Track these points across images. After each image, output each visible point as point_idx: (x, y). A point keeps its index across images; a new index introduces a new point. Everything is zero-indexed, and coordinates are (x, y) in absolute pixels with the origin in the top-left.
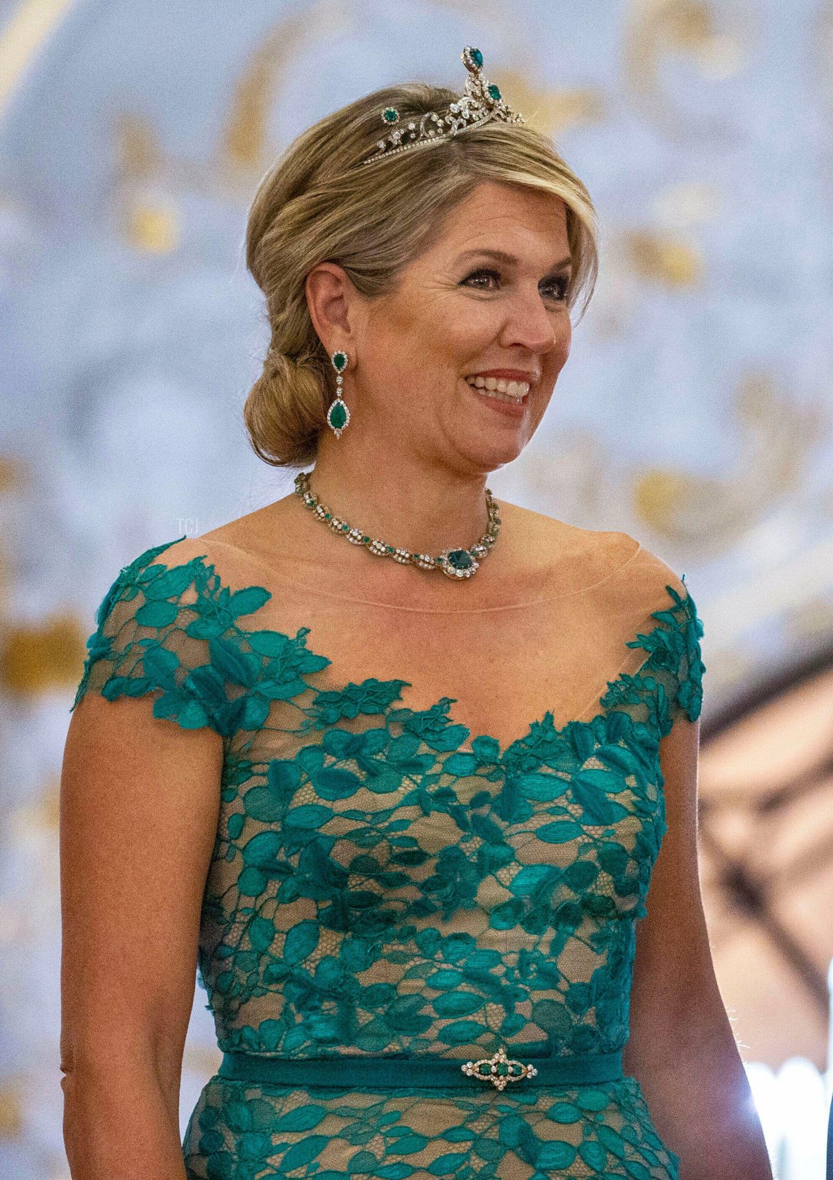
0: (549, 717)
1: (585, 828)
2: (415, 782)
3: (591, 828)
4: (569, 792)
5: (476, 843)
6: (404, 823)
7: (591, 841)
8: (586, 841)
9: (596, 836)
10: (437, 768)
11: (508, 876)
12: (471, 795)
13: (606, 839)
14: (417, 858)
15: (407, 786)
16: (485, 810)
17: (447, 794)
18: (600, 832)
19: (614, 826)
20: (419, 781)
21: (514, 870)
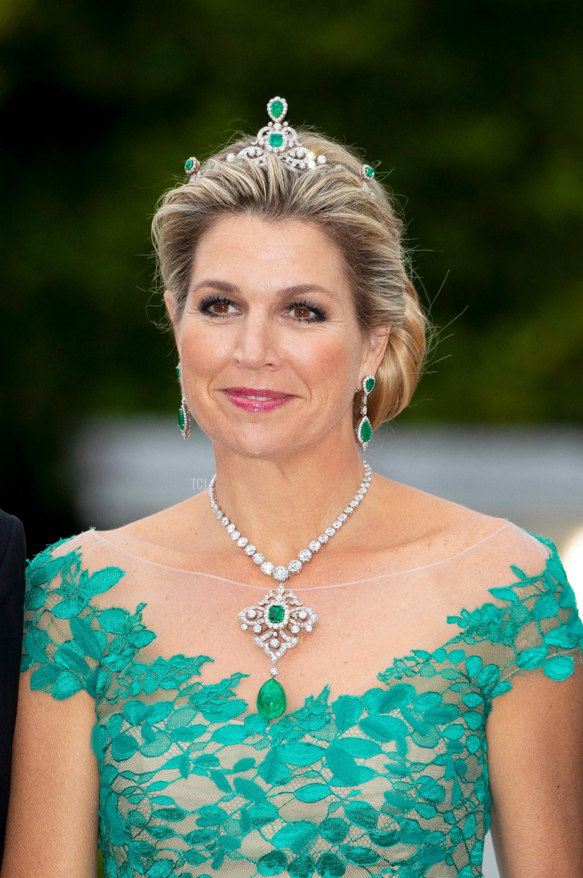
0: (326, 691)
1: (333, 789)
2: (182, 749)
3: (338, 789)
4: (324, 759)
5: (239, 802)
6: (163, 784)
7: (338, 800)
8: (334, 800)
9: (343, 796)
10: (206, 737)
11: (271, 831)
12: (235, 761)
13: (352, 799)
14: (175, 814)
15: (174, 751)
16: (250, 775)
17: (211, 760)
18: (347, 792)
19: (360, 787)
20: (185, 748)
21: (278, 825)
